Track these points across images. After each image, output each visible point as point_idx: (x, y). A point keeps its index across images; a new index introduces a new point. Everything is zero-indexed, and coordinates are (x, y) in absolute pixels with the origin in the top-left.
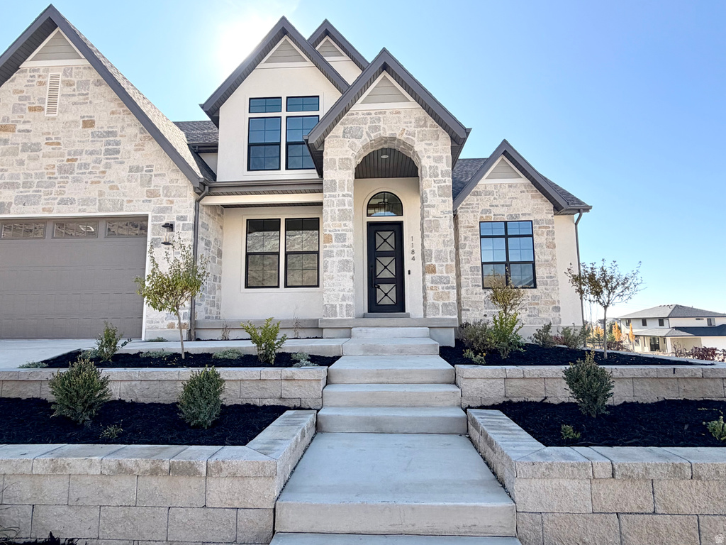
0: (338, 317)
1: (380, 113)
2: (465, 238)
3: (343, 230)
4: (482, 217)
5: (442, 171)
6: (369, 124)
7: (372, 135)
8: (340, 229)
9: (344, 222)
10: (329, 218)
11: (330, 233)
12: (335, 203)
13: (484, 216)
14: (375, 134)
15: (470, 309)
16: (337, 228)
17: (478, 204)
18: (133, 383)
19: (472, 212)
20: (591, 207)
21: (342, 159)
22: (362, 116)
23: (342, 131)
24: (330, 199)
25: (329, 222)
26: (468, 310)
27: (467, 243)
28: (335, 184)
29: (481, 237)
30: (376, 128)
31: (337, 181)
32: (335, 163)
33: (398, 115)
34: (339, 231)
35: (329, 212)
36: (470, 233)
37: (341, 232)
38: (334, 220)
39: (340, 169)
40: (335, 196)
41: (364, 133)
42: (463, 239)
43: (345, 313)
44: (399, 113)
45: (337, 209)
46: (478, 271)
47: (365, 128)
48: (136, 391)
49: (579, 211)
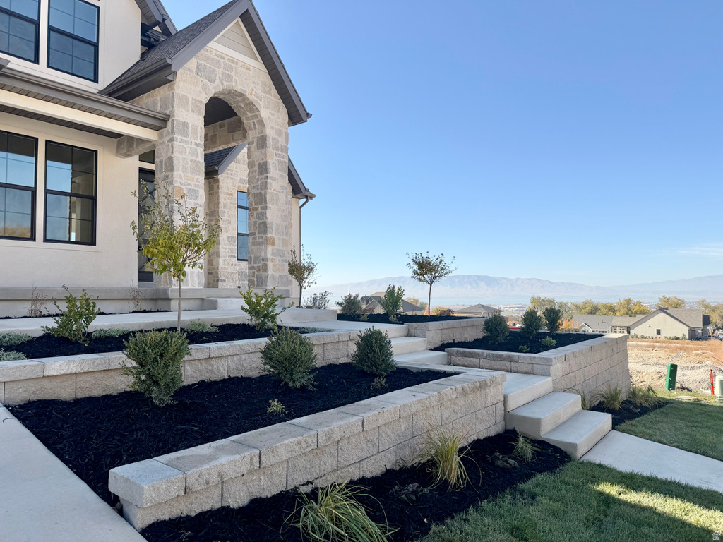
0: (190, 287)
1: (233, 62)
2: (225, 205)
3: (196, 186)
4: (239, 186)
5: (282, 146)
6: (222, 69)
7: (225, 83)
8: (192, 183)
9: (197, 177)
10: (181, 168)
11: (182, 186)
12: (188, 151)
13: (241, 185)
14: (228, 83)
15: (226, 280)
16: (189, 182)
17: (237, 172)
18: (243, 356)
19: (232, 179)
20: (314, 196)
21: (195, 100)
22: (215, 57)
23: (195, 67)
24: (180, 144)
25: (180, 172)
26: (225, 281)
27: (226, 210)
28: (187, 128)
29: (239, 207)
30: (229, 78)
31: (190, 125)
32: (187, 103)
33: (248, 71)
34: (191, 185)
35: (181, 161)
36: (229, 201)
37: (193, 188)
38: (186, 172)
39: (193, 111)
40: (186, 142)
41: (217, 78)
42: (222, 206)
43: (196, 282)
44: (248, 69)
45: (189, 159)
46: (234, 242)
47: (219, 72)
48: (246, 365)
49: (306, 197)
